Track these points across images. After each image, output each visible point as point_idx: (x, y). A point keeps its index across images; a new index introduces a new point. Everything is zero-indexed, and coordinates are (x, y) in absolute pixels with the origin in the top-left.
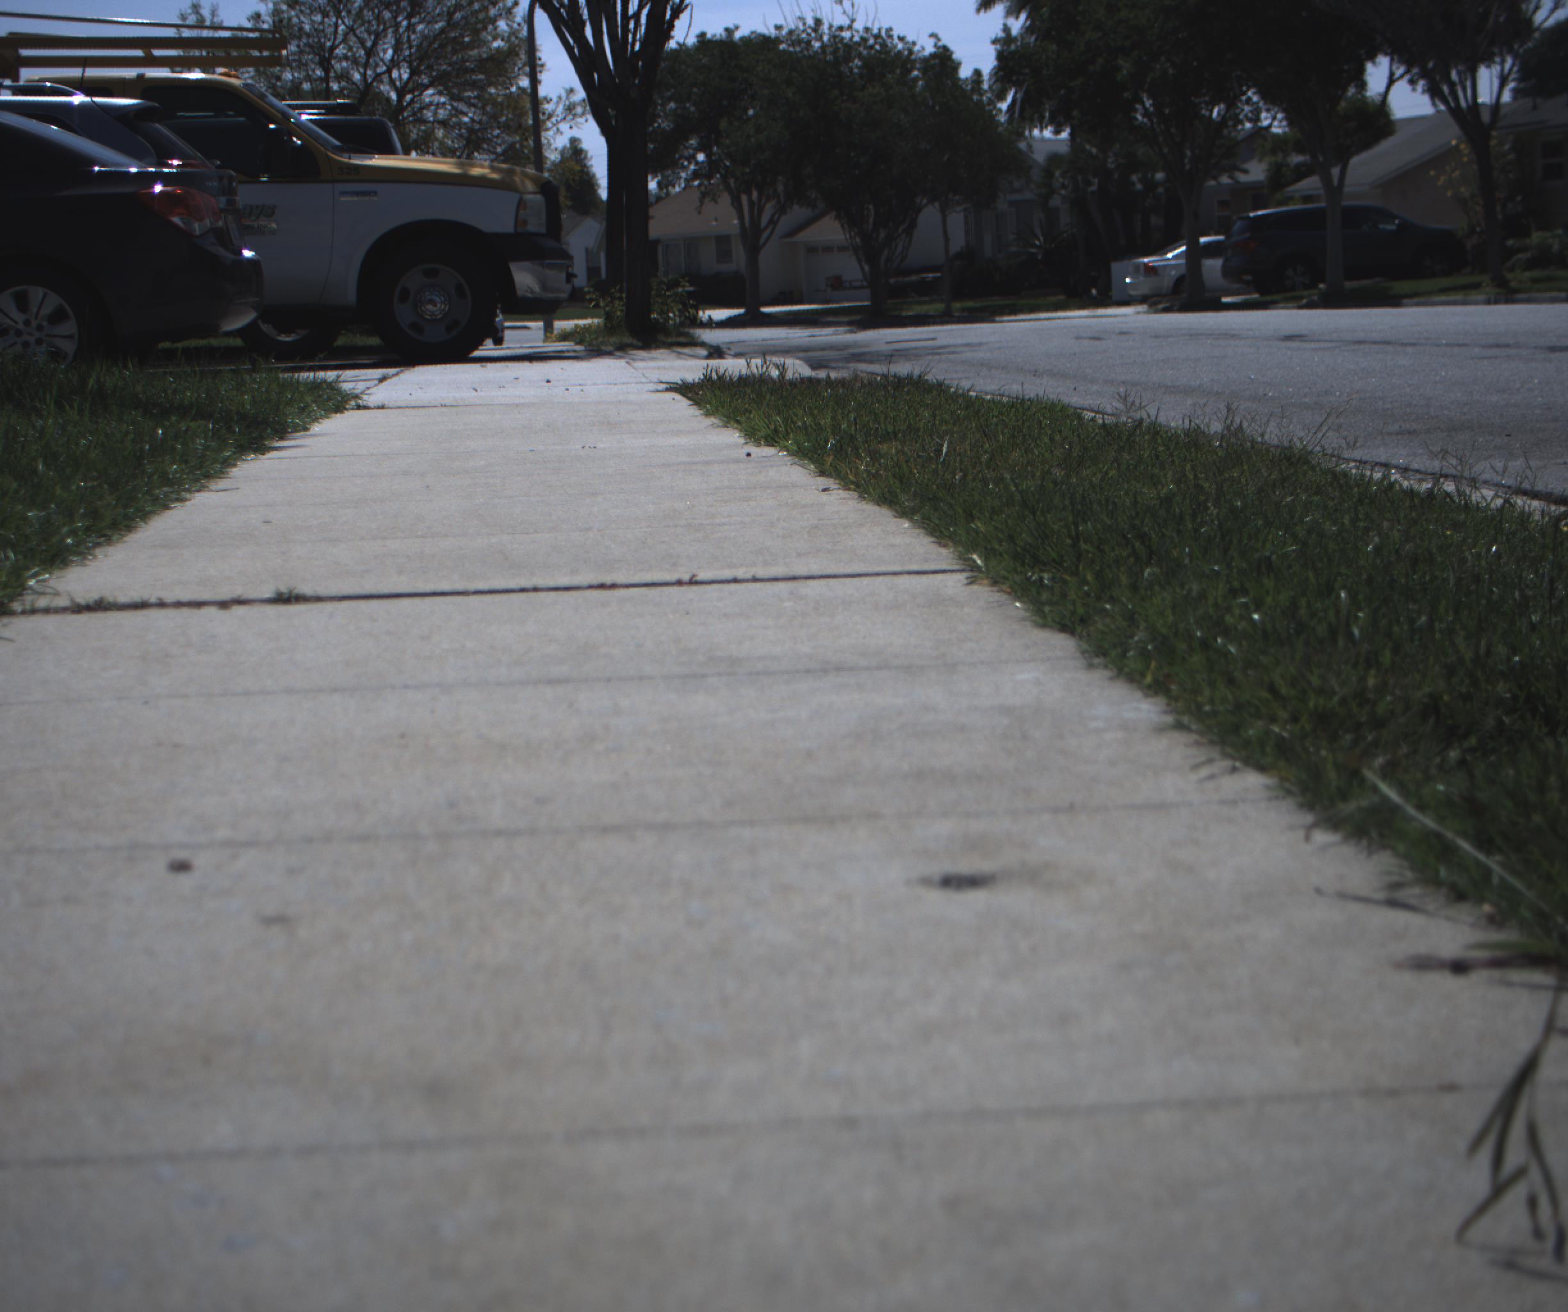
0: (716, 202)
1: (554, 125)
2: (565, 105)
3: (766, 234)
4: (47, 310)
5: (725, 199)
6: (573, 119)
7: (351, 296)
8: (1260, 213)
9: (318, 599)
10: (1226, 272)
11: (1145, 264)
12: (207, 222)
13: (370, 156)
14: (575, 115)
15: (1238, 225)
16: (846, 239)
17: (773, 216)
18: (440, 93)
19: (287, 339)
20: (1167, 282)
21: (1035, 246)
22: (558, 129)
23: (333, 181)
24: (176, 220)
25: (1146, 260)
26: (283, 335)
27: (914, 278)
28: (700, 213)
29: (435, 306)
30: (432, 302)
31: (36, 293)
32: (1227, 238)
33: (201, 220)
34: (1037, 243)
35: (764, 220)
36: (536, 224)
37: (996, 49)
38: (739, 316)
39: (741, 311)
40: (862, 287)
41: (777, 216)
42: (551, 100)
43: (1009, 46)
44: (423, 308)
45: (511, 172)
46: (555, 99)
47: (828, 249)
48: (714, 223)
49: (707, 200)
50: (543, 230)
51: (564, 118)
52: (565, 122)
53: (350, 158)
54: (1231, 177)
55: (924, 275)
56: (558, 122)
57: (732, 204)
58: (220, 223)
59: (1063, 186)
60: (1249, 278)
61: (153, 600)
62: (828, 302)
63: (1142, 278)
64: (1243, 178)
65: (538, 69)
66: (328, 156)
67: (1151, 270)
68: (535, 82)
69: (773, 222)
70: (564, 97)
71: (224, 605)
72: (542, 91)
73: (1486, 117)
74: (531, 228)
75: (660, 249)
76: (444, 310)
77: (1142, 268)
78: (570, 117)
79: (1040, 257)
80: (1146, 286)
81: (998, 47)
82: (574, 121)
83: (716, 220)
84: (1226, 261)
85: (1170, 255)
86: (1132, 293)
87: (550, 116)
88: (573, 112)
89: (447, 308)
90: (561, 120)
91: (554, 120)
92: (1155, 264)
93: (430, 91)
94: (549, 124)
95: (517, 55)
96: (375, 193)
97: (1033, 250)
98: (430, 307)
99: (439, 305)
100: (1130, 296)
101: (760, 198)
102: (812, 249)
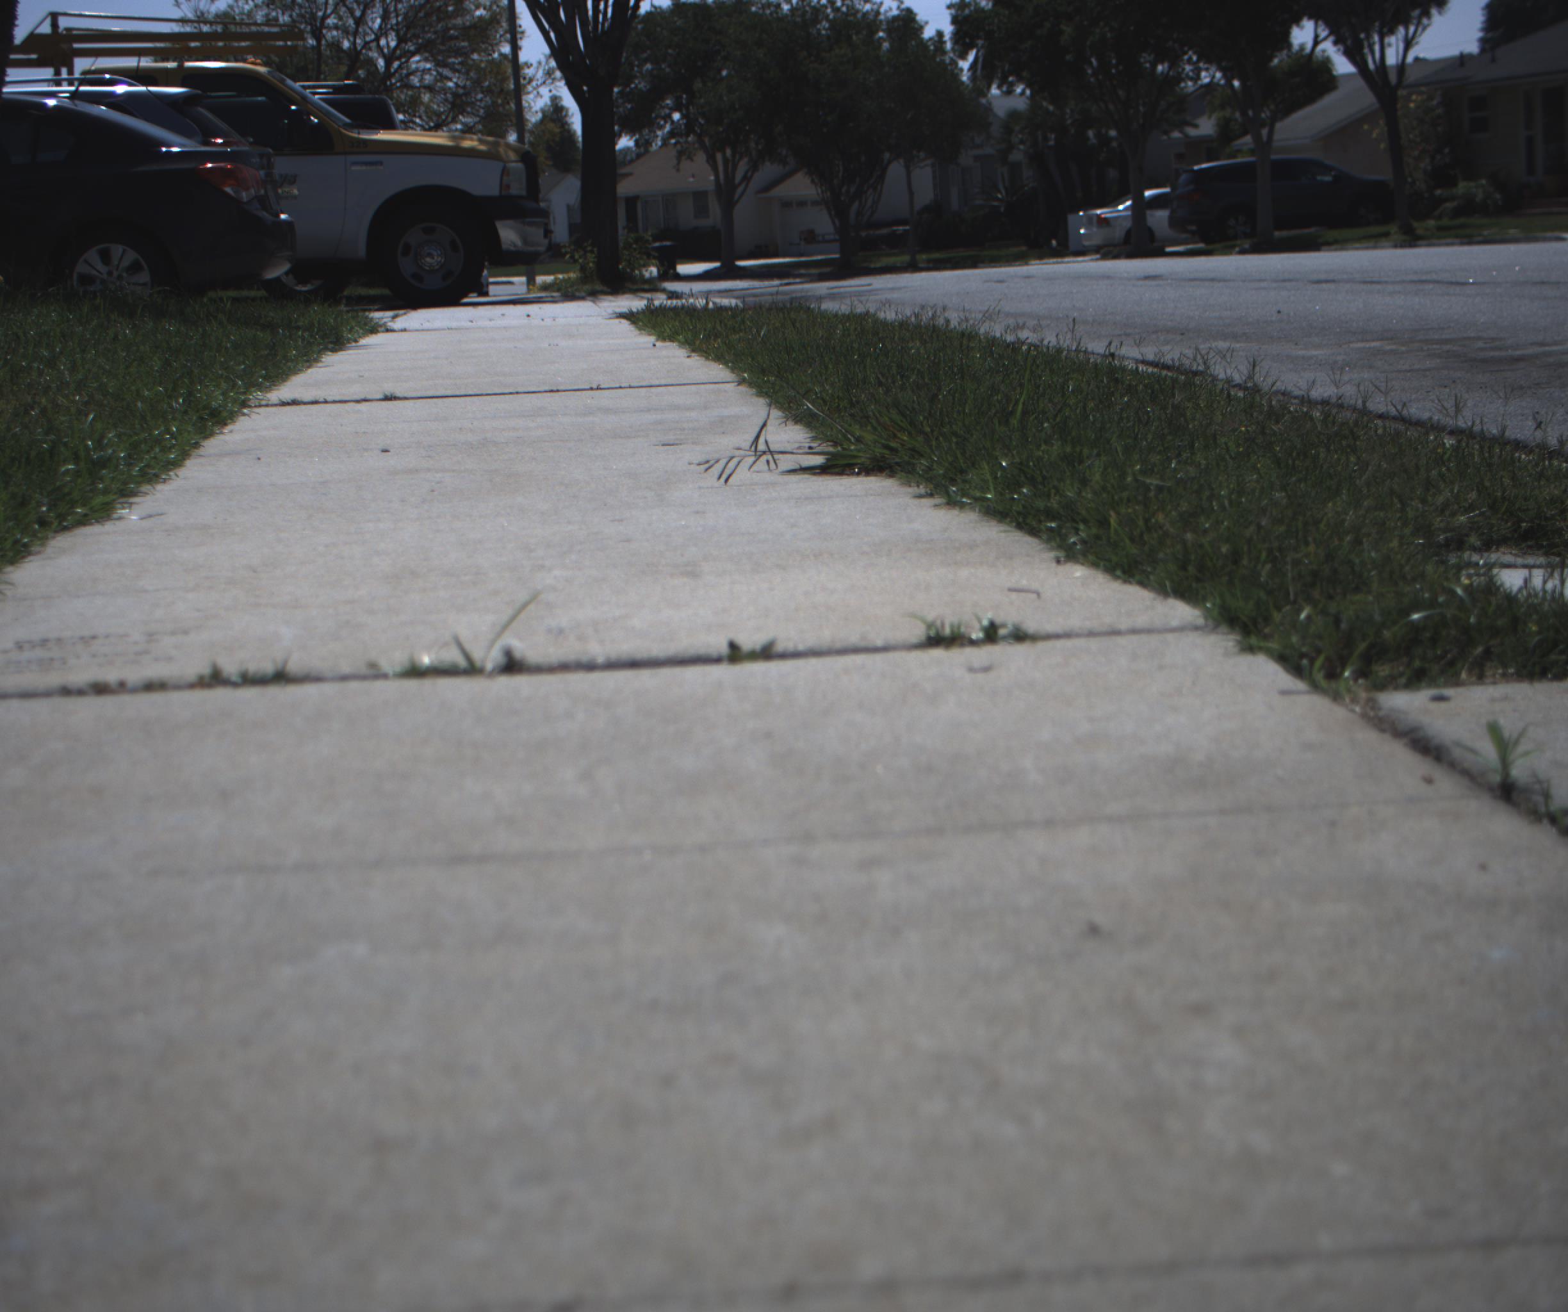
0: (692, 160)
1: (535, 89)
2: (544, 70)
3: (740, 190)
4: (126, 263)
5: (701, 157)
6: (552, 83)
7: (361, 251)
8: (1204, 166)
9: (406, 398)
10: (1173, 222)
11: (1098, 216)
12: (253, 191)
13: (377, 131)
14: (554, 79)
15: (1183, 177)
16: (818, 194)
17: (746, 173)
18: (426, 60)
19: (304, 289)
20: (1118, 233)
21: (998, 199)
22: (538, 93)
23: (345, 153)
24: (228, 190)
25: (1099, 212)
26: (300, 285)
27: (885, 231)
28: (678, 170)
29: (433, 258)
30: (430, 255)
31: (117, 250)
32: (1173, 189)
33: (247, 189)
34: (999, 196)
35: (738, 177)
36: (518, 188)
37: (951, 14)
38: (715, 269)
39: (717, 264)
40: (834, 241)
41: (749, 174)
42: (531, 65)
43: (963, 10)
44: (423, 261)
45: (496, 144)
46: (535, 65)
47: (802, 204)
48: (691, 180)
49: (683, 158)
50: (524, 193)
51: (544, 83)
52: (544, 86)
53: (359, 133)
54: (1181, 132)
55: (895, 228)
56: (538, 86)
57: (708, 161)
58: (262, 192)
59: (1022, 142)
60: (1194, 228)
61: (321, 400)
62: (802, 255)
63: (1095, 229)
64: (1192, 132)
65: (519, 36)
66: (341, 133)
67: (1103, 222)
68: (515, 48)
69: (746, 178)
70: (543, 63)
71: (358, 401)
72: (523, 57)
73: (1393, 78)
74: (514, 191)
75: (639, 205)
76: (440, 262)
77: (1095, 220)
78: (550, 81)
79: (1002, 210)
80: (1098, 236)
81: (953, 11)
82: (553, 86)
83: (693, 176)
84: (1172, 212)
85: (1121, 207)
86: (1086, 243)
87: (531, 80)
88: (553, 76)
89: (443, 261)
90: (541, 85)
91: (534, 84)
92: (1108, 215)
93: (417, 58)
94: (530, 88)
95: (498, 23)
96: (381, 163)
97: (996, 203)
98: (428, 260)
99: (436, 258)
100: (1084, 246)
101: (733, 155)
102: (786, 204)
